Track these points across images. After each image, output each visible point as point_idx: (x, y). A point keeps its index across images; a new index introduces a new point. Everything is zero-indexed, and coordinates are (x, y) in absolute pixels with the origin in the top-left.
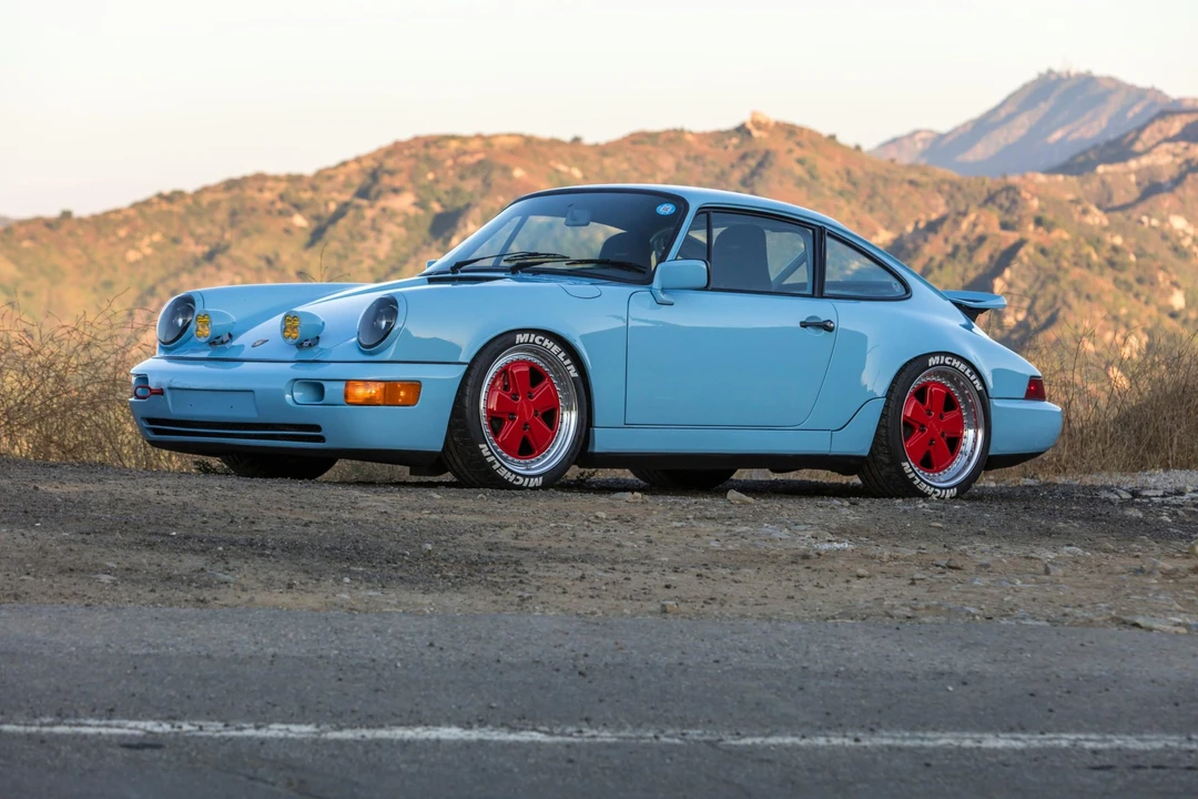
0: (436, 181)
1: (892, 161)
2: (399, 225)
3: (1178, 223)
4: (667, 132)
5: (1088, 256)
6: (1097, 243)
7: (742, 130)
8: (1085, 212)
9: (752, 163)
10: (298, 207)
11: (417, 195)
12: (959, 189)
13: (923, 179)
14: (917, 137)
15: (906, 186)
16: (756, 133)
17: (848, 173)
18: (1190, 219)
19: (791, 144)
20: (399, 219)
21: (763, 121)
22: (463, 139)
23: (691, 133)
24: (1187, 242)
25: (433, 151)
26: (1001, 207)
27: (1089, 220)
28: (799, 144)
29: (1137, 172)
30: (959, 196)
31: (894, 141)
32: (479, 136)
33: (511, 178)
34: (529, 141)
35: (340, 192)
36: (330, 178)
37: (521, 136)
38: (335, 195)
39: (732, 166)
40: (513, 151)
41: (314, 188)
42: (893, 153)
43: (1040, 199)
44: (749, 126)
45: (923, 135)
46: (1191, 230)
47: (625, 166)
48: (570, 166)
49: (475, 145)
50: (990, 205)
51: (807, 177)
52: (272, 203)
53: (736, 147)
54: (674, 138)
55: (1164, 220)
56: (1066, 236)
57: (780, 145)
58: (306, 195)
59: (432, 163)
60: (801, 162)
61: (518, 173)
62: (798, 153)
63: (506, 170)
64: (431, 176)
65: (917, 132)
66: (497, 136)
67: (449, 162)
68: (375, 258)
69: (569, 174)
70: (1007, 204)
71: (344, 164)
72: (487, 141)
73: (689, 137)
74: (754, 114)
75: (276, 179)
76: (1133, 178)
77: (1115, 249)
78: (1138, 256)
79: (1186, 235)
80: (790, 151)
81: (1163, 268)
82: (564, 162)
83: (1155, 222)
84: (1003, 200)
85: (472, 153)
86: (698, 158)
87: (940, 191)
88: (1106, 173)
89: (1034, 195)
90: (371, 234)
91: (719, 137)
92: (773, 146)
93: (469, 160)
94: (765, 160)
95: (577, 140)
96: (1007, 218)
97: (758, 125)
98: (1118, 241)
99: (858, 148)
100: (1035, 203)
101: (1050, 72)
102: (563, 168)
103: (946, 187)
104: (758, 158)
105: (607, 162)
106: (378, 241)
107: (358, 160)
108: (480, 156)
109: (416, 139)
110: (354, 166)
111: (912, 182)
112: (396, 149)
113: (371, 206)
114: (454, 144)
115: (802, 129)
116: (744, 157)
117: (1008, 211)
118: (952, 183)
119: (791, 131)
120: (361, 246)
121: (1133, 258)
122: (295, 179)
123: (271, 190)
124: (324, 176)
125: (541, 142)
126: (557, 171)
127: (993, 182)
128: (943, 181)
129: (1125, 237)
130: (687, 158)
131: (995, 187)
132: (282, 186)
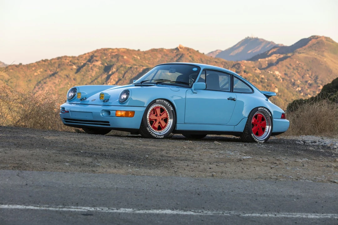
0: (106, 59)
1: (211, 57)
2: (97, 69)
3: (277, 73)
4: (160, 49)
5: (256, 80)
6: (258, 77)
7: (177, 49)
8: (256, 70)
9: (179, 56)
10: (74, 64)
11: (102, 62)
12: (227, 64)
13: (218, 61)
14: (217, 52)
15: (214, 63)
16: (180, 50)
17: (201, 59)
18: (280, 72)
19: (188, 52)
20: (97, 67)
21: (182, 47)
22: (113, 49)
23: (165, 49)
24: (279, 77)
25: (106, 52)
26: (236, 68)
27: (256, 71)
28: (190, 52)
29: (268, 61)
30: (226, 65)
31: (212, 52)
32: (116, 49)
33: (123, 58)
34: (128, 50)
35: (84, 61)
36: (82, 57)
37: (126, 49)
38: (83, 61)
39: (175, 57)
40: (124, 52)
41: (78, 60)
42: (211, 55)
43: (245, 66)
44: (179, 48)
45: (218, 51)
46: (280, 75)
47: (150, 56)
48: (137, 56)
49: (115, 50)
50: (234, 67)
51: (191, 60)
52: (68, 63)
53: (176, 53)
54: (161, 50)
55: (274, 72)
56: (251, 75)
57: (186, 52)
58: (76, 61)
59: (106, 54)
60: (190, 56)
61: (125, 57)
62: (190, 54)
63: (122, 57)
64: (105, 58)
65: (217, 50)
66: (120, 49)
67: (109, 54)
68: (92, 76)
69: (137, 58)
70: (237, 67)
71: (85, 54)
72: (118, 50)
73: (165, 50)
74: (180, 45)
75: (69, 57)
76: (267, 62)
77: (262, 78)
78: (267, 80)
79: (279, 75)
80: (188, 54)
81: (273, 83)
82: (136, 55)
83: (272, 72)
84: (237, 66)
85: (115, 52)
86: (167, 55)
87: (222, 64)
88: (260, 61)
89: (244, 65)
90: (91, 71)
91: (172, 50)
92: (184, 53)
93: (114, 54)
94: (182, 56)
95: (139, 50)
96: (237, 71)
97: (181, 48)
98: (263, 76)
99: (204, 54)
100: (244, 67)
101: (248, 37)
102: (135, 56)
103: (224, 63)
104: (180, 55)
105: (146, 55)
106: (92, 72)
107: (88, 53)
108: (117, 53)
109: (102, 49)
110: (87, 55)
111: (216, 62)
112: (97, 51)
113: (91, 64)
114: (110, 50)
115: (191, 49)
116: (177, 55)
117: (238, 69)
118: (225, 62)
119: (188, 49)
120: (88, 73)
121: (266, 80)
122: (73, 57)
123: (68, 60)
124: (81, 57)
125: (131, 50)
126: (134, 57)
127: (234, 63)
128: (223, 62)
129: (264, 75)
130: (164, 55)
131: (235, 63)
132: (71, 59)
